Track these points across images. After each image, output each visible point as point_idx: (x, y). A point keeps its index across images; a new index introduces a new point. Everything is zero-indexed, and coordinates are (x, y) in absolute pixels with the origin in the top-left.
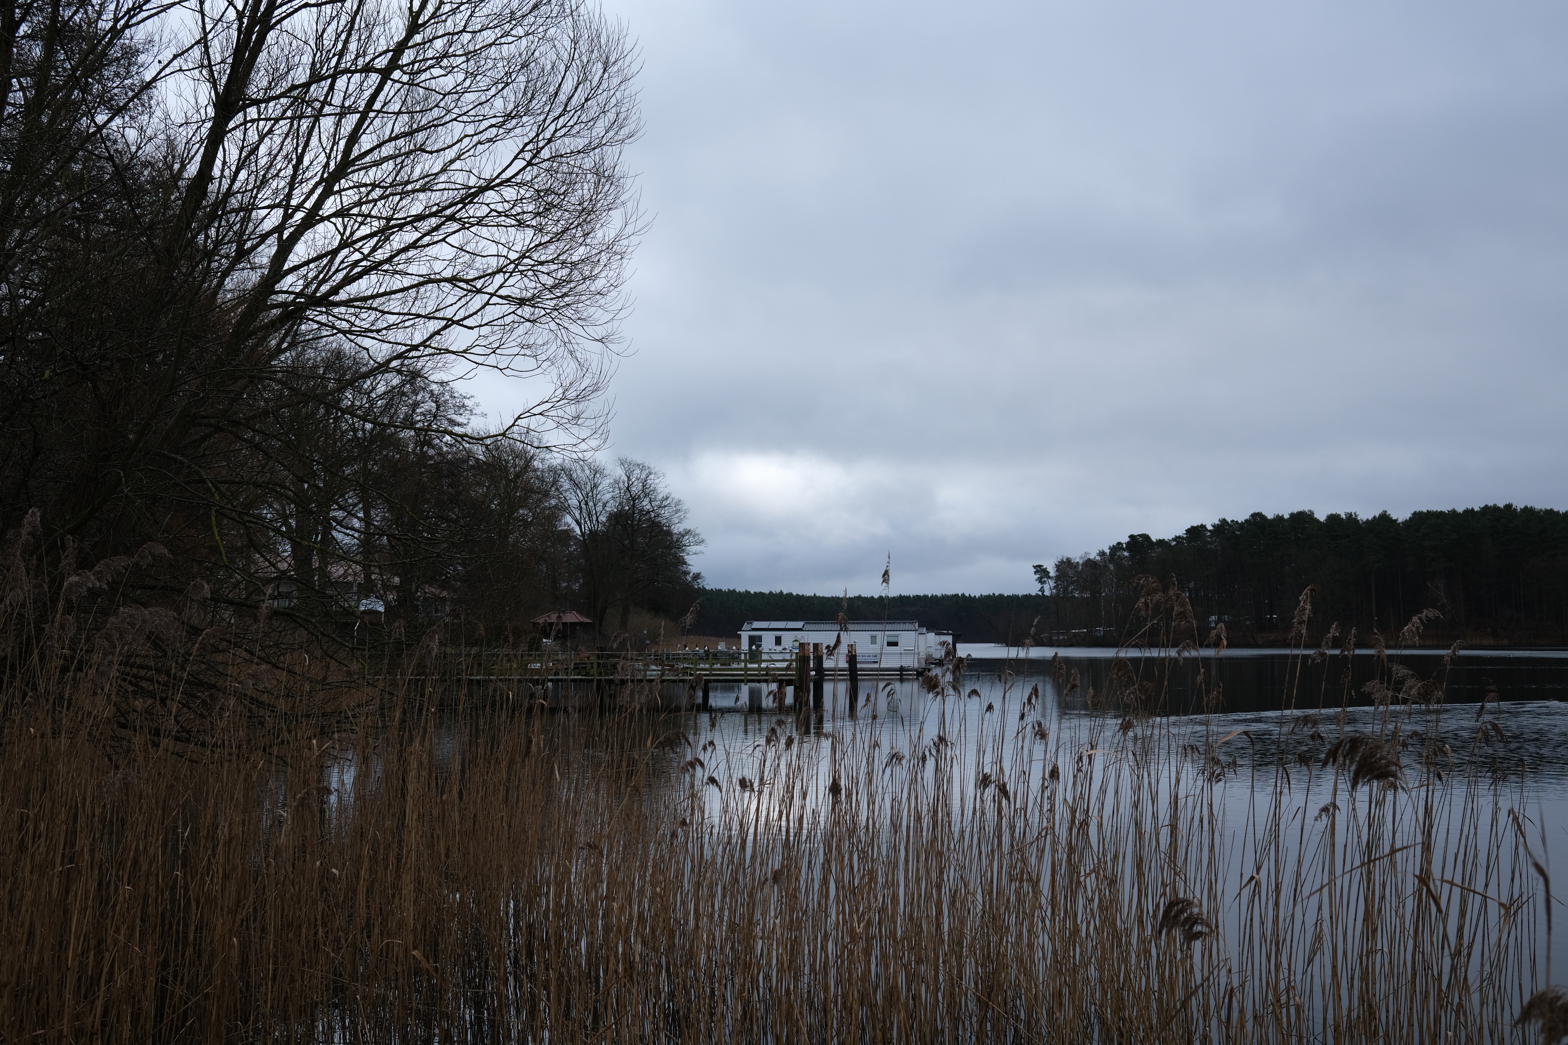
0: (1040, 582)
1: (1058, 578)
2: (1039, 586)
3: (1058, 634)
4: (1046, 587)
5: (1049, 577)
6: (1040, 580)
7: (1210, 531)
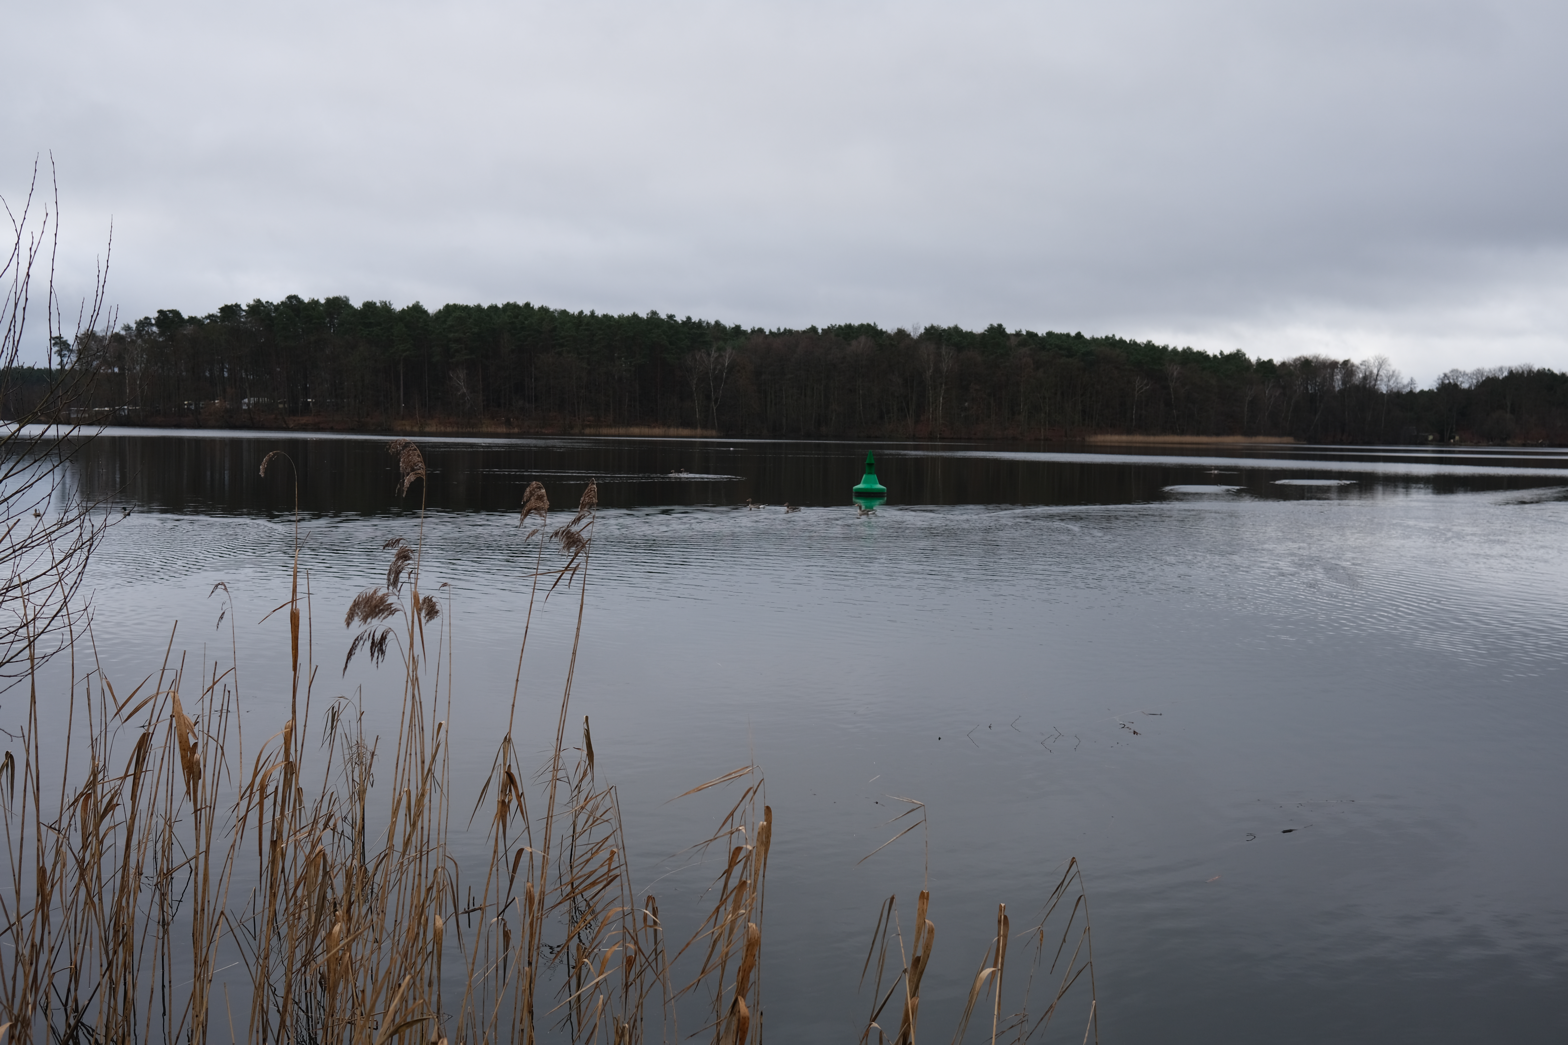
0: (60, 355)
2: (59, 359)
3: (77, 412)
4: (67, 361)
5: (70, 351)
6: (60, 353)
7: (244, 311)
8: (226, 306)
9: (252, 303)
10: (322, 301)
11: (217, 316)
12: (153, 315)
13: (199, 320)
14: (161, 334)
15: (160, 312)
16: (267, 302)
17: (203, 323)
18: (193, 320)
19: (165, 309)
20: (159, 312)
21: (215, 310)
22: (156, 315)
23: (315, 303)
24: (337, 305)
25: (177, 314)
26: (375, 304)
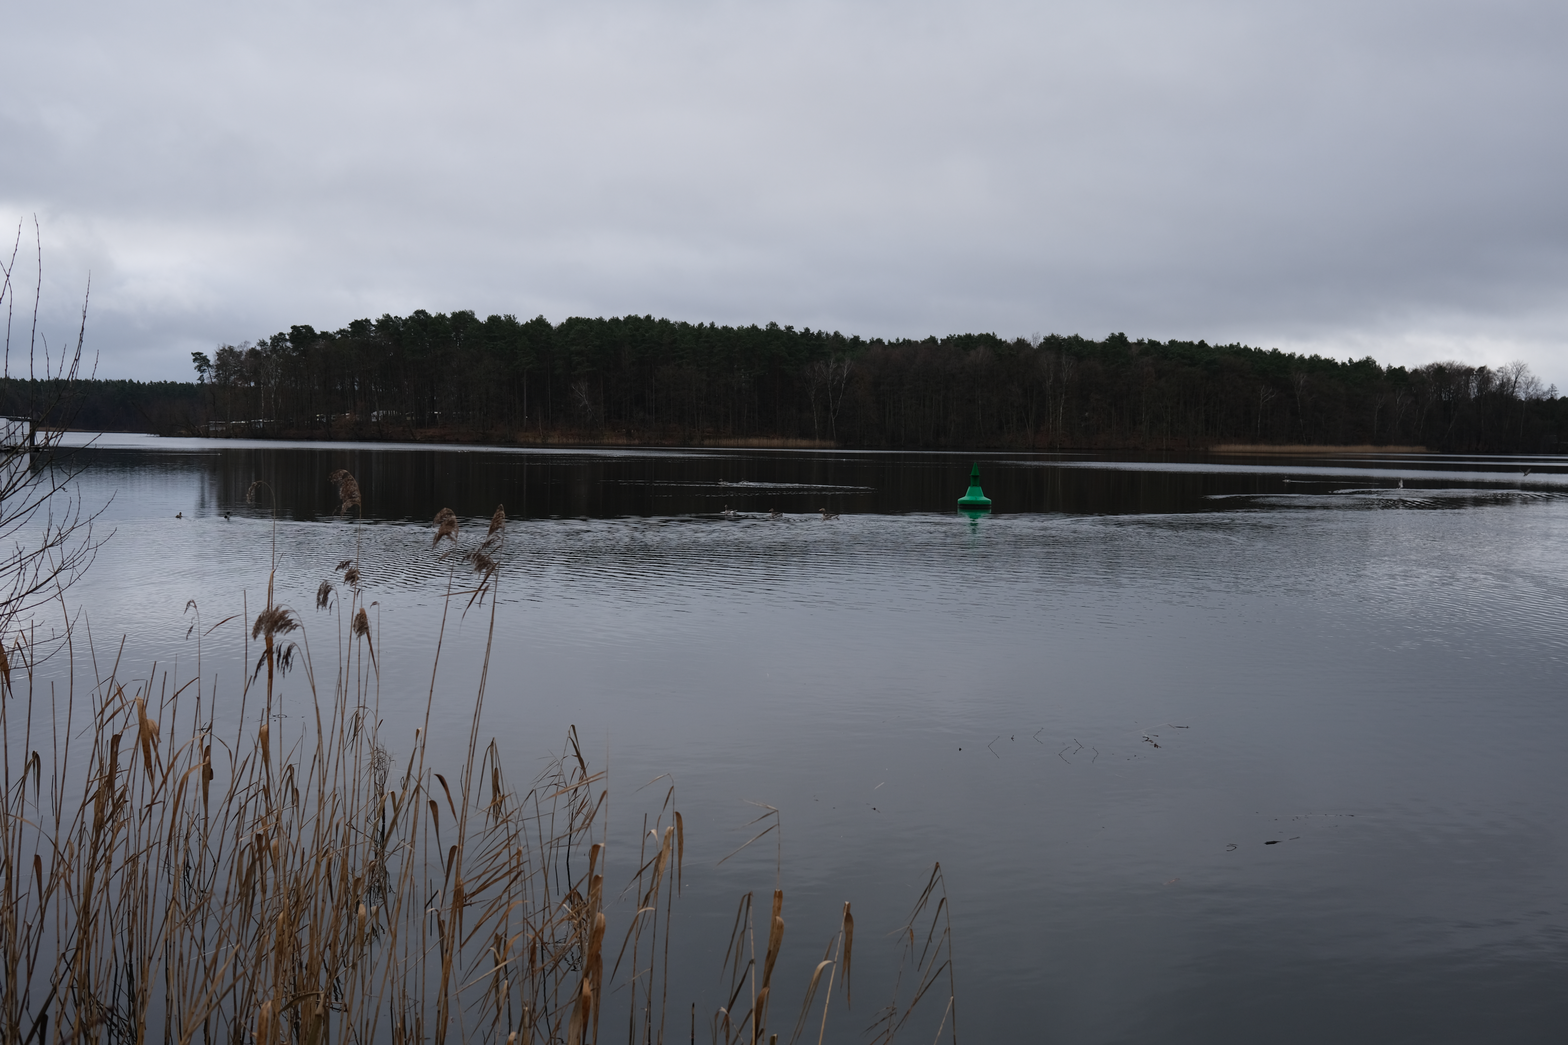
0: (199, 370)
1: (218, 367)
2: (199, 374)
3: (216, 425)
4: (206, 375)
5: (209, 366)
6: (199, 368)
7: (373, 326)
8: (356, 321)
9: (381, 318)
10: (449, 316)
11: (348, 331)
12: (287, 330)
13: (331, 335)
14: (295, 349)
15: (294, 328)
16: (396, 317)
17: (334, 338)
18: (324, 334)
19: (298, 325)
20: (292, 328)
21: (346, 326)
22: (290, 331)
23: (441, 317)
24: (464, 319)
25: (309, 329)
26: (500, 317)
